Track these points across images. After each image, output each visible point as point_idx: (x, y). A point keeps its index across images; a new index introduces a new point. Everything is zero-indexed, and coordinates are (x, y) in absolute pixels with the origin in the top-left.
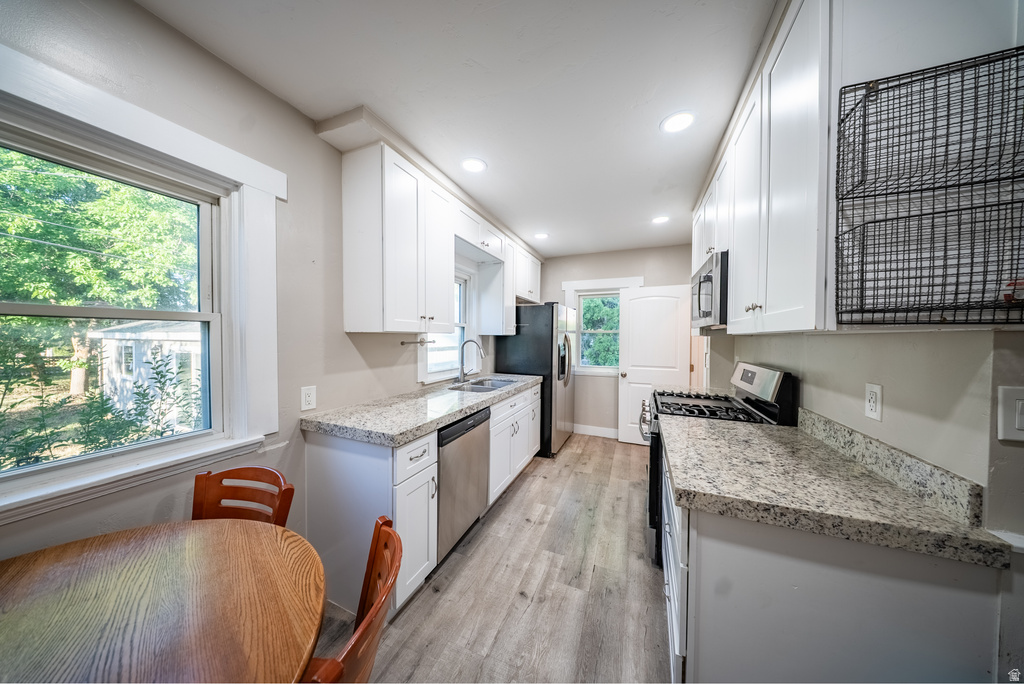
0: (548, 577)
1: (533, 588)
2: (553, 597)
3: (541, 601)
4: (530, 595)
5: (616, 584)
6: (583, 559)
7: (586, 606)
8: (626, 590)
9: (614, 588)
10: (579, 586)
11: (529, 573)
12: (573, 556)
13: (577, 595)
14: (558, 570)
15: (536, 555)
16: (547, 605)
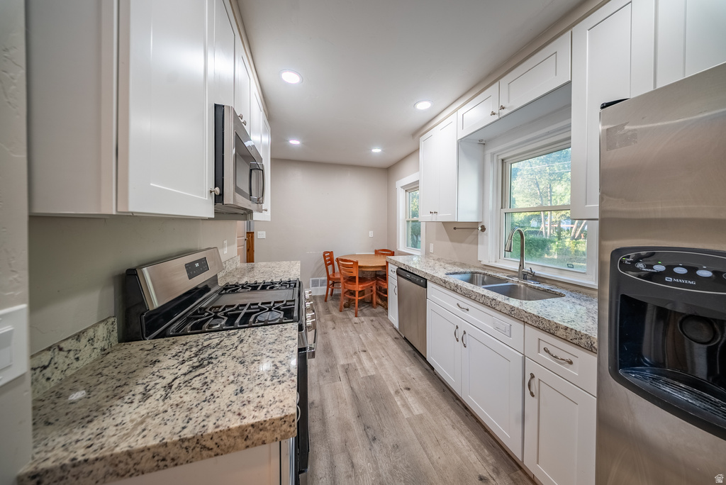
0: (360, 361)
1: (363, 356)
2: (352, 356)
3: (355, 353)
4: (361, 353)
5: (324, 376)
6: (349, 381)
7: (335, 360)
8: (318, 376)
9: (325, 374)
10: (343, 366)
11: (370, 359)
12: (356, 380)
13: (342, 361)
14: (359, 368)
15: (376, 368)
16: (352, 353)
